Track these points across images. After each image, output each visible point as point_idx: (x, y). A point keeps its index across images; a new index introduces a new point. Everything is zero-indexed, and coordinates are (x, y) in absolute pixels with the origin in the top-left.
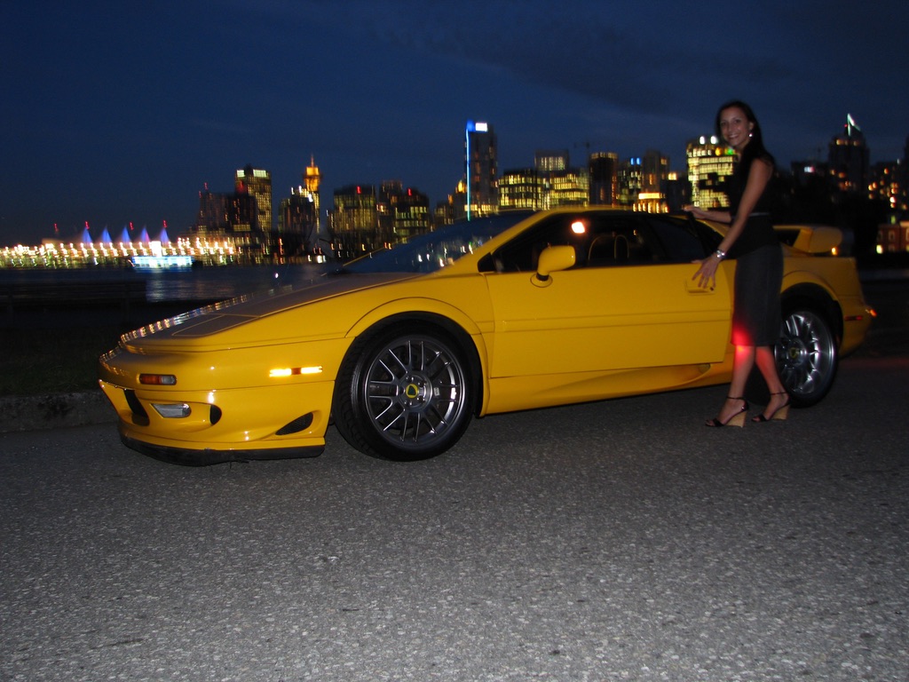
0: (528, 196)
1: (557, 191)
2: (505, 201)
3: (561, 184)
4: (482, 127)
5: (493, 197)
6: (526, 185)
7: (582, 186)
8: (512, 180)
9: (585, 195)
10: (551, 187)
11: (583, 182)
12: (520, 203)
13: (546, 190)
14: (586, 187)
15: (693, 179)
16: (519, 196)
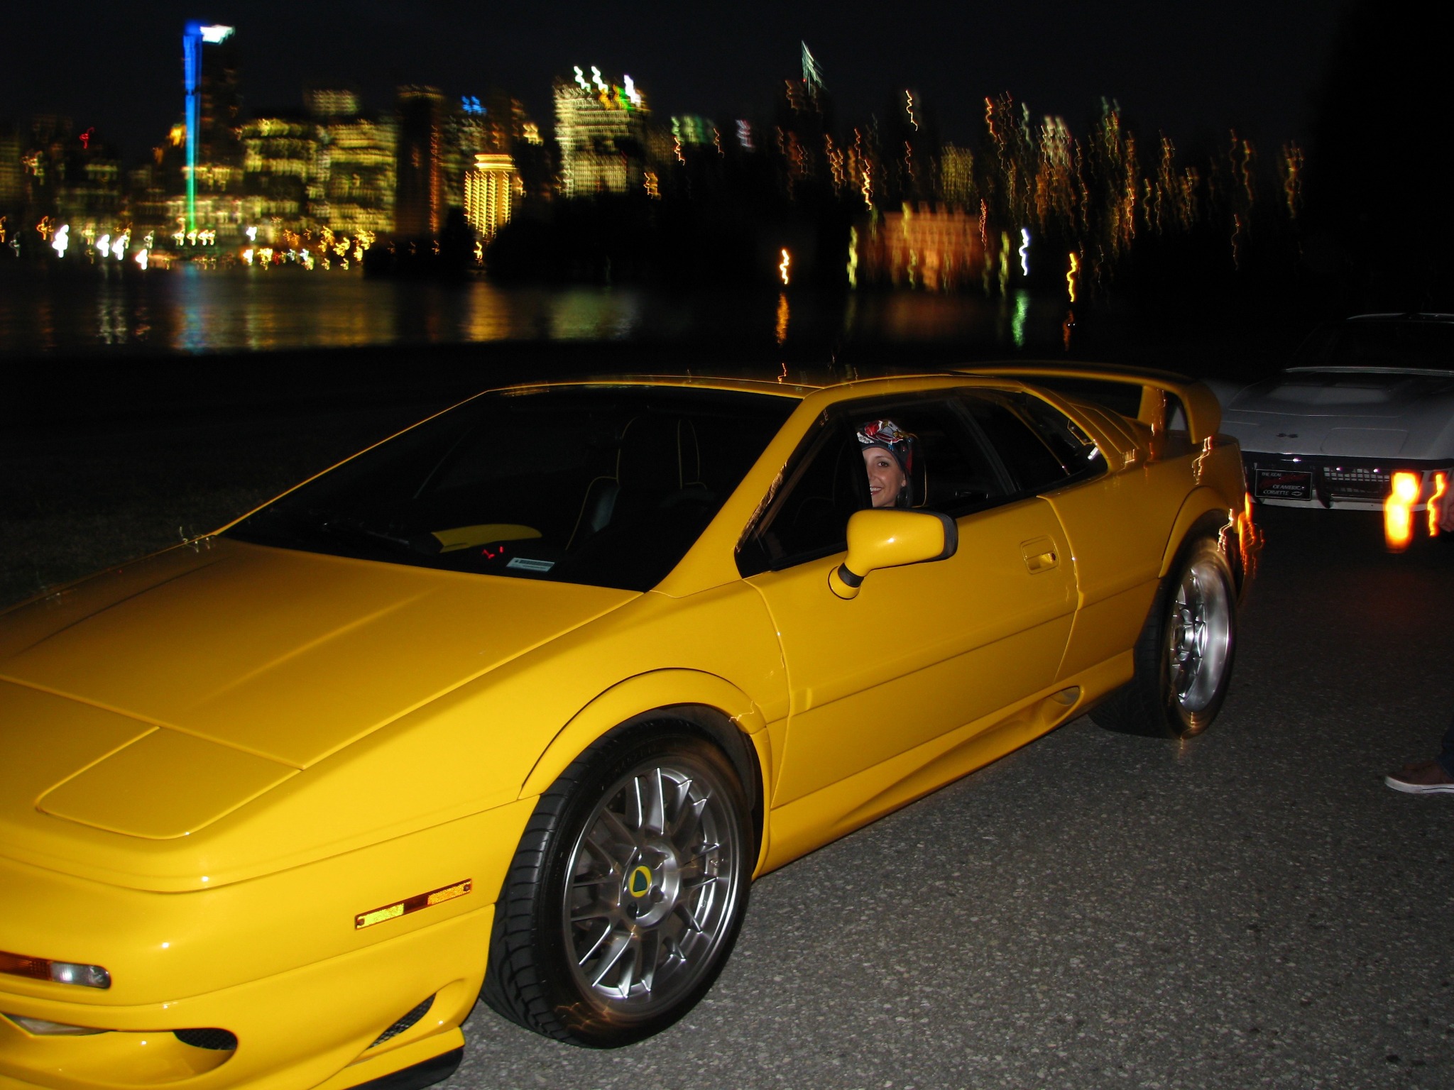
0: (293, 155)
1: (343, 149)
2: (255, 162)
3: (349, 137)
4: (215, 34)
5: (233, 154)
6: (290, 135)
7: (384, 144)
8: (266, 126)
9: (390, 160)
10: (333, 143)
11: (387, 136)
12: (280, 166)
13: (325, 147)
14: (392, 145)
15: (565, 138)
16: (277, 155)
